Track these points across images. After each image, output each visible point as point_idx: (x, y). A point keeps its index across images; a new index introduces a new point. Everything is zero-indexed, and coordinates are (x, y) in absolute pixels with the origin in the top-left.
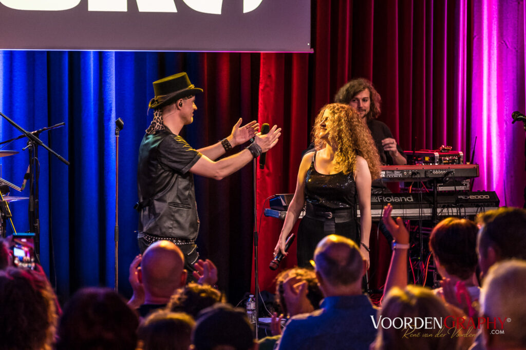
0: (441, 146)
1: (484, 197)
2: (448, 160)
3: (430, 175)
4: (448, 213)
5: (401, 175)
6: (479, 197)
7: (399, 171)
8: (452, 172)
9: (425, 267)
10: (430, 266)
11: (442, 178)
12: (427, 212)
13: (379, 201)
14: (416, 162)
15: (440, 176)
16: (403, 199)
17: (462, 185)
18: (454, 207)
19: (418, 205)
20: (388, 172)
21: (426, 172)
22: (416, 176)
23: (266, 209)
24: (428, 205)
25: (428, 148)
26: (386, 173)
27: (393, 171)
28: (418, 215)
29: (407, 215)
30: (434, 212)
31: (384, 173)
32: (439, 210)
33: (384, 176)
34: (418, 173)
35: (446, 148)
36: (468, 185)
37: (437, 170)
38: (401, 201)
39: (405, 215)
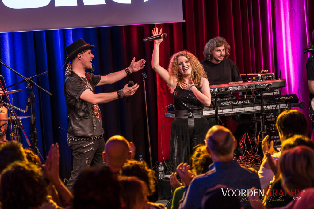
0: (261, 70)
1: (290, 97)
2: (266, 78)
3: (258, 87)
4: (270, 108)
5: (242, 88)
6: (287, 98)
7: (240, 86)
8: (271, 84)
9: (257, 140)
10: (260, 139)
11: (266, 88)
12: (258, 108)
13: (230, 104)
14: (248, 80)
16: (244, 102)
17: (275, 92)
18: (273, 104)
19: (253, 105)
20: (234, 87)
21: (256, 85)
22: (250, 88)
23: (166, 113)
24: (258, 104)
25: (253, 72)
26: (233, 88)
27: (237, 86)
28: (253, 110)
29: (247, 111)
30: (262, 108)
31: (232, 88)
32: (265, 107)
33: (232, 90)
34: (251, 86)
35: (264, 71)
36: (279, 92)
37: (262, 84)
39: (245, 111)
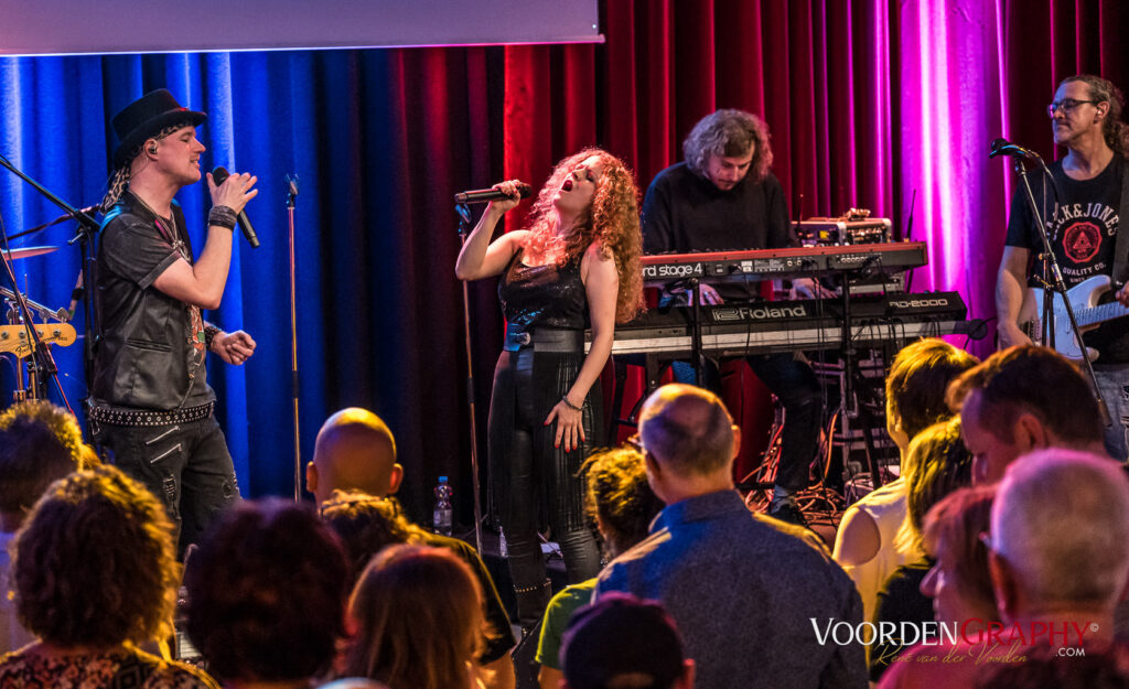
0: (849, 209)
1: (938, 302)
2: (864, 237)
3: (836, 266)
4: (872, 335)
5: (782, 266)
6: (929, 303)
7: (778, 259)
8: (877, 257)
9: (827, 439)
10: (836, 436)
11: (860, 269)
12: (833, 334)
13: (743, 317)
15: (855, 266)
16: (787, 312)
17: (891, 282)
18: (883, 324)
19: (815, 322)
20: (757, 263)
21: (828, 259)
22: (810, 268)
24: (833, 322)
25: (821, 213)
26: (753, 264)
27: (767, 260)
28: (816, 341)
29: (796, 342)
30: (846, 335)
31: (750, 263)
32: (854, 331)
33: (750, 270)
34: (813, 261)
35: (858, 213)
36: (903, 282)
37: (850, 255)
38: (784, 315)
39: (791, 342)
